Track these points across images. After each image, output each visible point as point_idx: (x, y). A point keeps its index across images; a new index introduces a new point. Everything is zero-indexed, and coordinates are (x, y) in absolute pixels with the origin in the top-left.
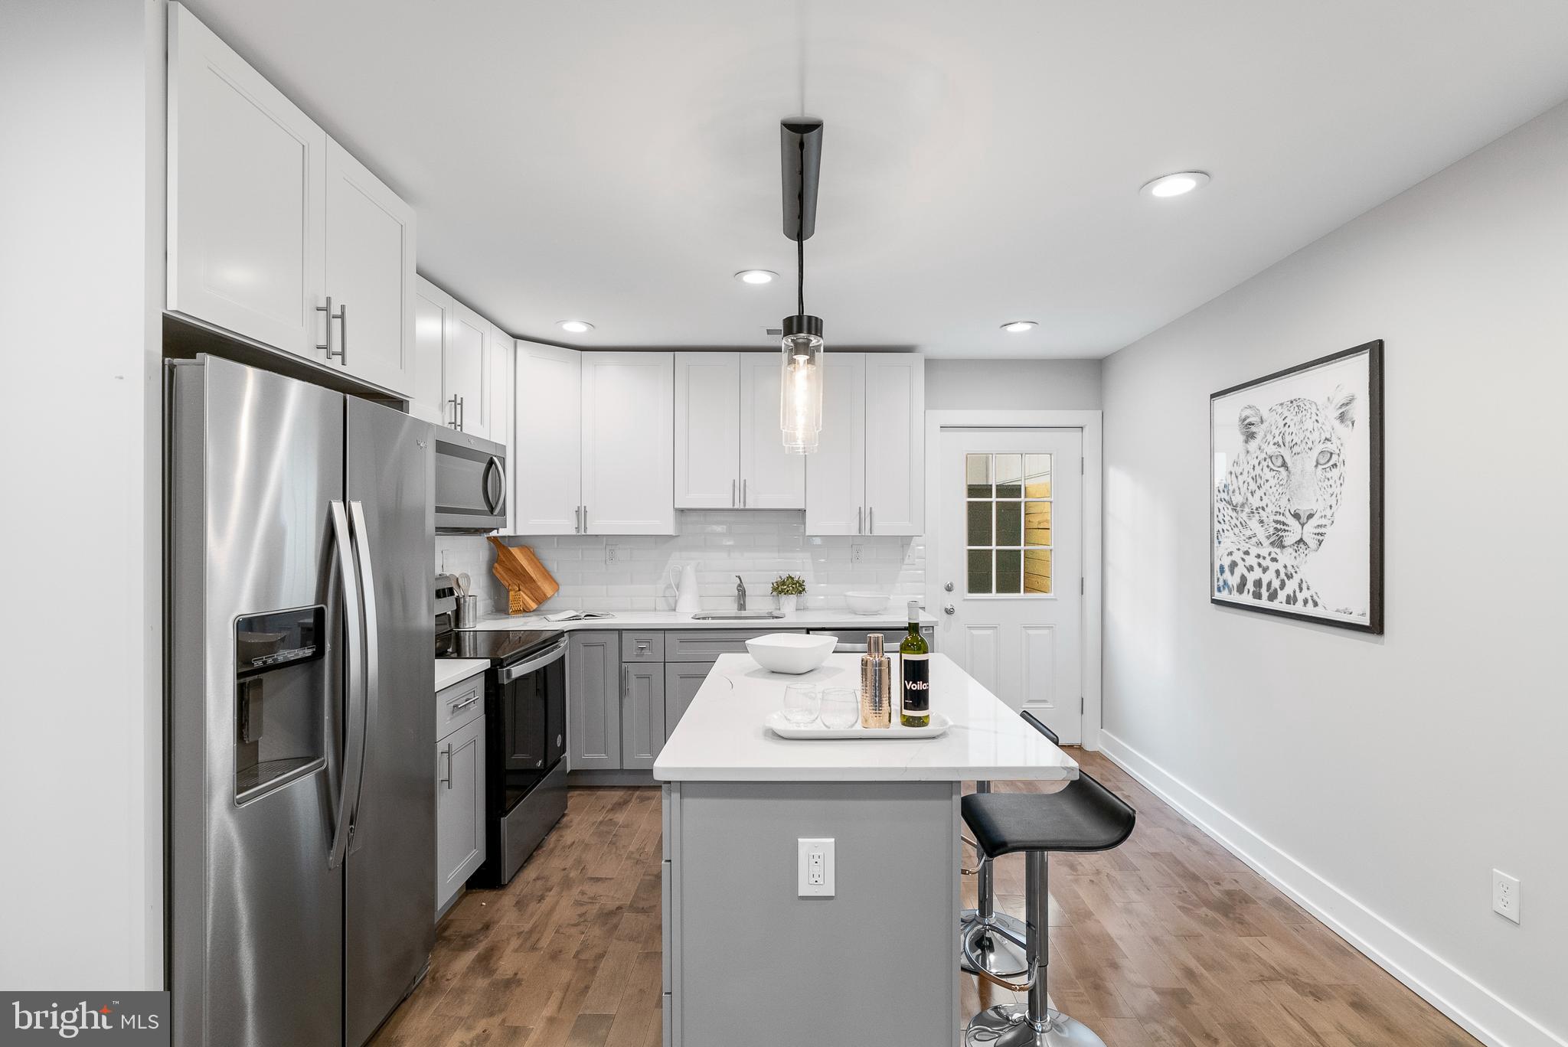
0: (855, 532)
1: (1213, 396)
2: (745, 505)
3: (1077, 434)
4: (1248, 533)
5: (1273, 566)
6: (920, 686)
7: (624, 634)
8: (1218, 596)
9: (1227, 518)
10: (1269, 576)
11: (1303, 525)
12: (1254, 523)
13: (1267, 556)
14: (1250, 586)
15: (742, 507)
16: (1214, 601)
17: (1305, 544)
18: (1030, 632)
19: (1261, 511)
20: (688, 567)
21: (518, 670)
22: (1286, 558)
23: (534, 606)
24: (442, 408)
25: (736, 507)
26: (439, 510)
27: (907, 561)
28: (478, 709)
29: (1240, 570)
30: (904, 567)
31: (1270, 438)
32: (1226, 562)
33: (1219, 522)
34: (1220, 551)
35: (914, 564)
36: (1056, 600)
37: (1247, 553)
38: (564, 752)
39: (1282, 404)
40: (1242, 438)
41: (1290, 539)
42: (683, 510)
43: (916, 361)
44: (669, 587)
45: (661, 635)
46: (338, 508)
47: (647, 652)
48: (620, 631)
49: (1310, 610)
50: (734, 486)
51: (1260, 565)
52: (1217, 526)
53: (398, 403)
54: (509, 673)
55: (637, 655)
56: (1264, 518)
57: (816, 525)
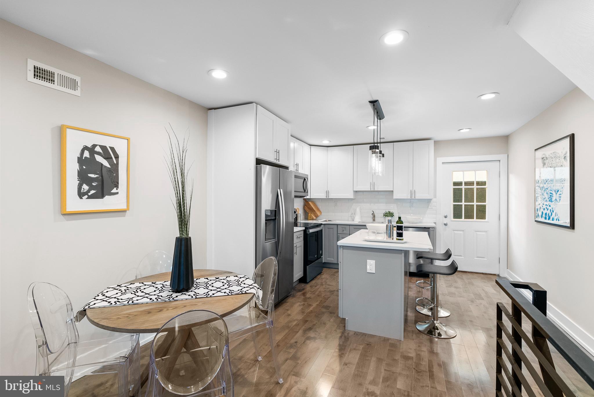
0: (409, 198)
1: (535, 150)
2: (374, 189)
3: (498, 163)
4: (544, 197)
5: (550, 208)
6: (400, 231)
7: (338, 226)
8: (537, 219)
9: (539, 192)
10: (548, 212)
11: (556, 194)
12: (545, 194)
13: (548, 205)
14: (544, 215)
15: (373, 190)
16: (536, 221)
17: (557, 200)
18: (478, 233)
19: (547, 189)
20: (358, 208)
21: (311, 231)
22: (552, 204)
23: (315, 218)
24: (294, 167)
25: (371, 190)
26: (295, 191)
27: (430, 207)
28: (302, 239)
29: (542, 210)
30: (429, 209)
31: (549, 165)
32: (538, 207)
33: (537, 194)
34: (537, 203)
35: (432, 208)
36: (488, 222)
37: (543, 204)
38: (322, 255)
39: (551, 154)
40: (542, 165)
41: (553, 199)
42: (356, 191)
43: (431, 142)
44: (352, 214)
45: (348, 226)
46: (279, 190)
47: (344, 231)
48: (337, 225)
50: (371, 184)
51: (546, 208)
52: (537, 195)
53: (287, 168)
54: (309, 231)
55: (342, 232)
56: (548, 192)
57: (396, 196)
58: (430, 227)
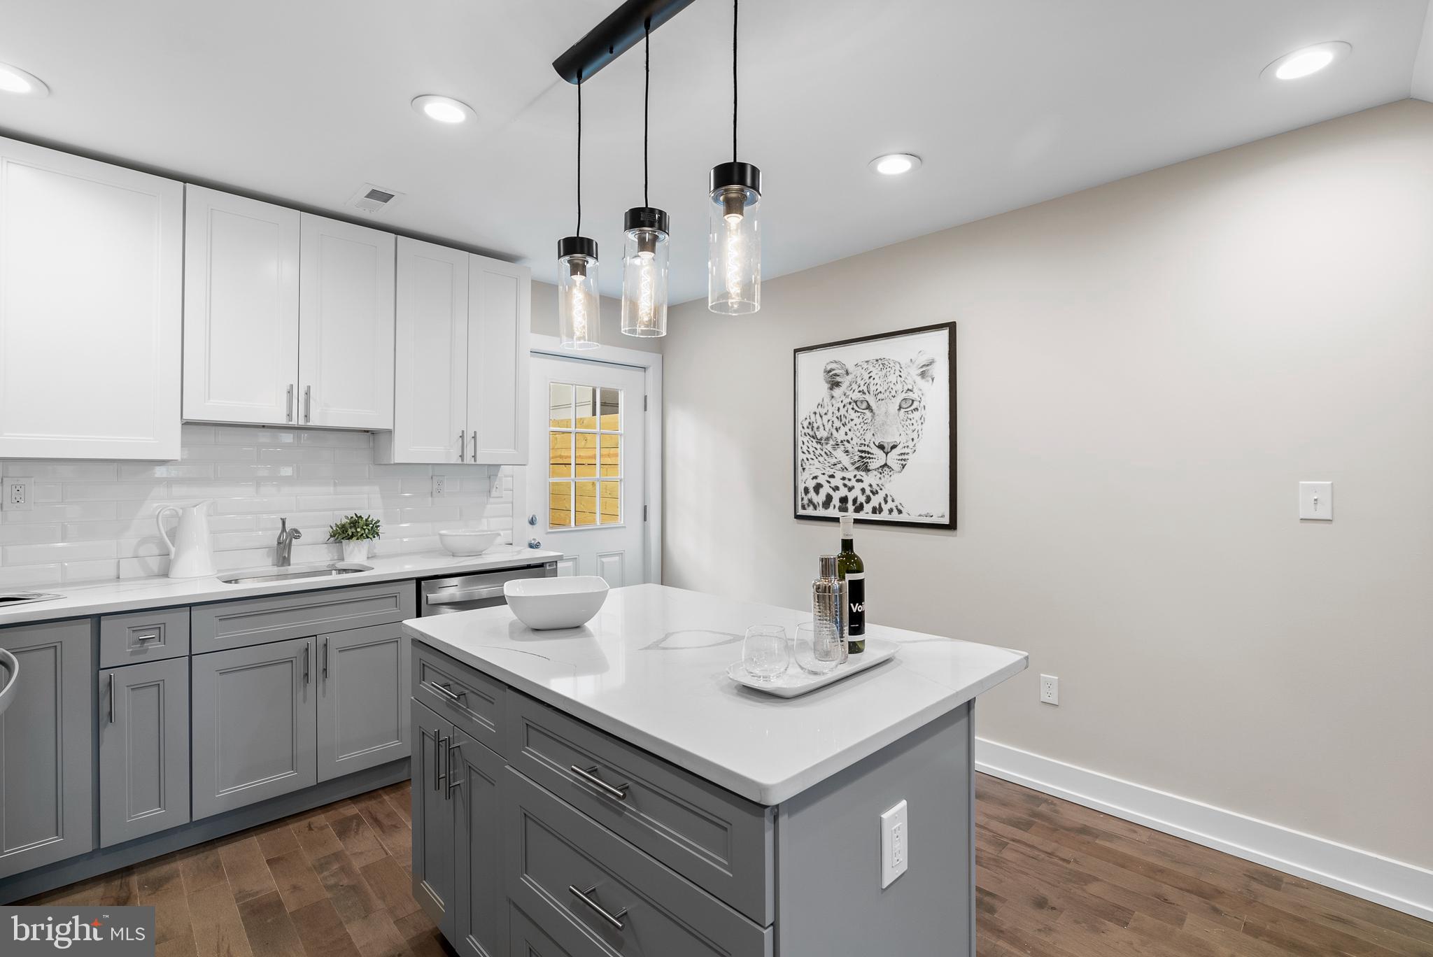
0: (456, 458)
1: (796, 351)
2: (308, 419)
3: (640, 373)
4: (833, 461)
5: (858, 486)
8: (801, 512)
9: (811, 450)
10: (856, 492)
11: (887, 454)
12: (839, 454)
13: (852, 478)
14: (836, 502)
15: (302, 422)
16: (798, 517)
17: (889, 467)
18: (604, 560)
19: (845, 443)
20: (193, 507)
25: (294, 423)
27: (494, 493)
29: (826, 490)
30: (491, 500)
31: (855, 386)
32: (811, 484)
33: (803, 452)
34: (804, 476)
35: (502, 497)
36: (625, 527)
37: (832, 476)
39: (867, 362)
40: (827, 386)
41: (874, 465)
42: (194, 423)
43: (524, 276)
45: (185, 614)
47: (151, 646)
48: (96, 619)
49: (895, 517)
51: (845, 485)
52: (800, 456)
55: (133, 653)
56: (850, 449)
57: (403, 451)
58: (546, 563)
